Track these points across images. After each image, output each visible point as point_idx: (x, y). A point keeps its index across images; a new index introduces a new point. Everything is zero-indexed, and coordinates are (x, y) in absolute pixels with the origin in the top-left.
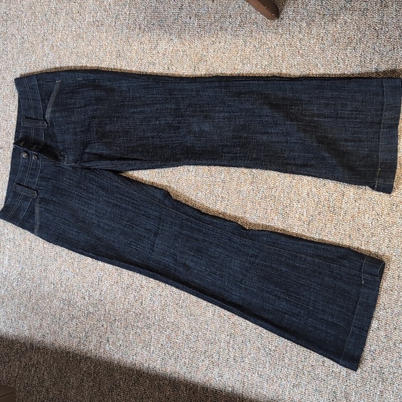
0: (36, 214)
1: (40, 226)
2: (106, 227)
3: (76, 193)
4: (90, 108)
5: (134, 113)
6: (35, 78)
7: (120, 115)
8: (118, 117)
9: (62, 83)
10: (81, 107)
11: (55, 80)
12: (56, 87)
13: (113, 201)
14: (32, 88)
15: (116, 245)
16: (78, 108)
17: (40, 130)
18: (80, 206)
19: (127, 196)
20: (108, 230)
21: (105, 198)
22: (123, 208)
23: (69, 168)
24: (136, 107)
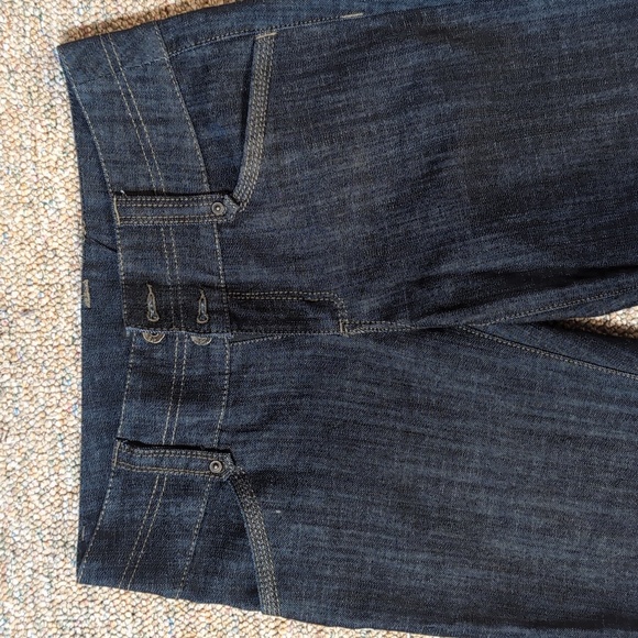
0: (252, 534)
1: (280, 575)
2: (537, 522)
3: (399, 426)
4: (425, 112)
5: (590, 106)
6: (154, 37)
7: (539, 122)
8: (534, 131)
9: (282, 40)
10: (375, 117)
11: (253, 33)
12: (262, 58)
13: (549, 427)
14: (143, 80)
15: (586, 574)
16: (365, 120)
17: (203, 232)
18: (421, 470)
19: (611, 400)
20: (545, 531)
21: (520, 422)
22: (592, 442)
23: (361, 344)
24: (593, 85)
